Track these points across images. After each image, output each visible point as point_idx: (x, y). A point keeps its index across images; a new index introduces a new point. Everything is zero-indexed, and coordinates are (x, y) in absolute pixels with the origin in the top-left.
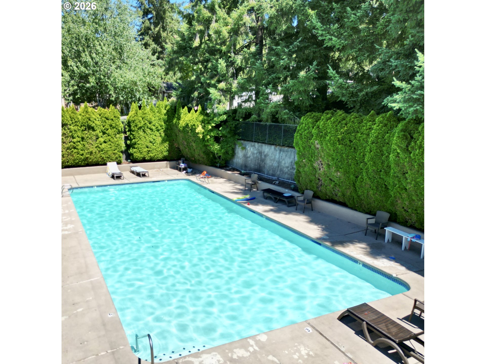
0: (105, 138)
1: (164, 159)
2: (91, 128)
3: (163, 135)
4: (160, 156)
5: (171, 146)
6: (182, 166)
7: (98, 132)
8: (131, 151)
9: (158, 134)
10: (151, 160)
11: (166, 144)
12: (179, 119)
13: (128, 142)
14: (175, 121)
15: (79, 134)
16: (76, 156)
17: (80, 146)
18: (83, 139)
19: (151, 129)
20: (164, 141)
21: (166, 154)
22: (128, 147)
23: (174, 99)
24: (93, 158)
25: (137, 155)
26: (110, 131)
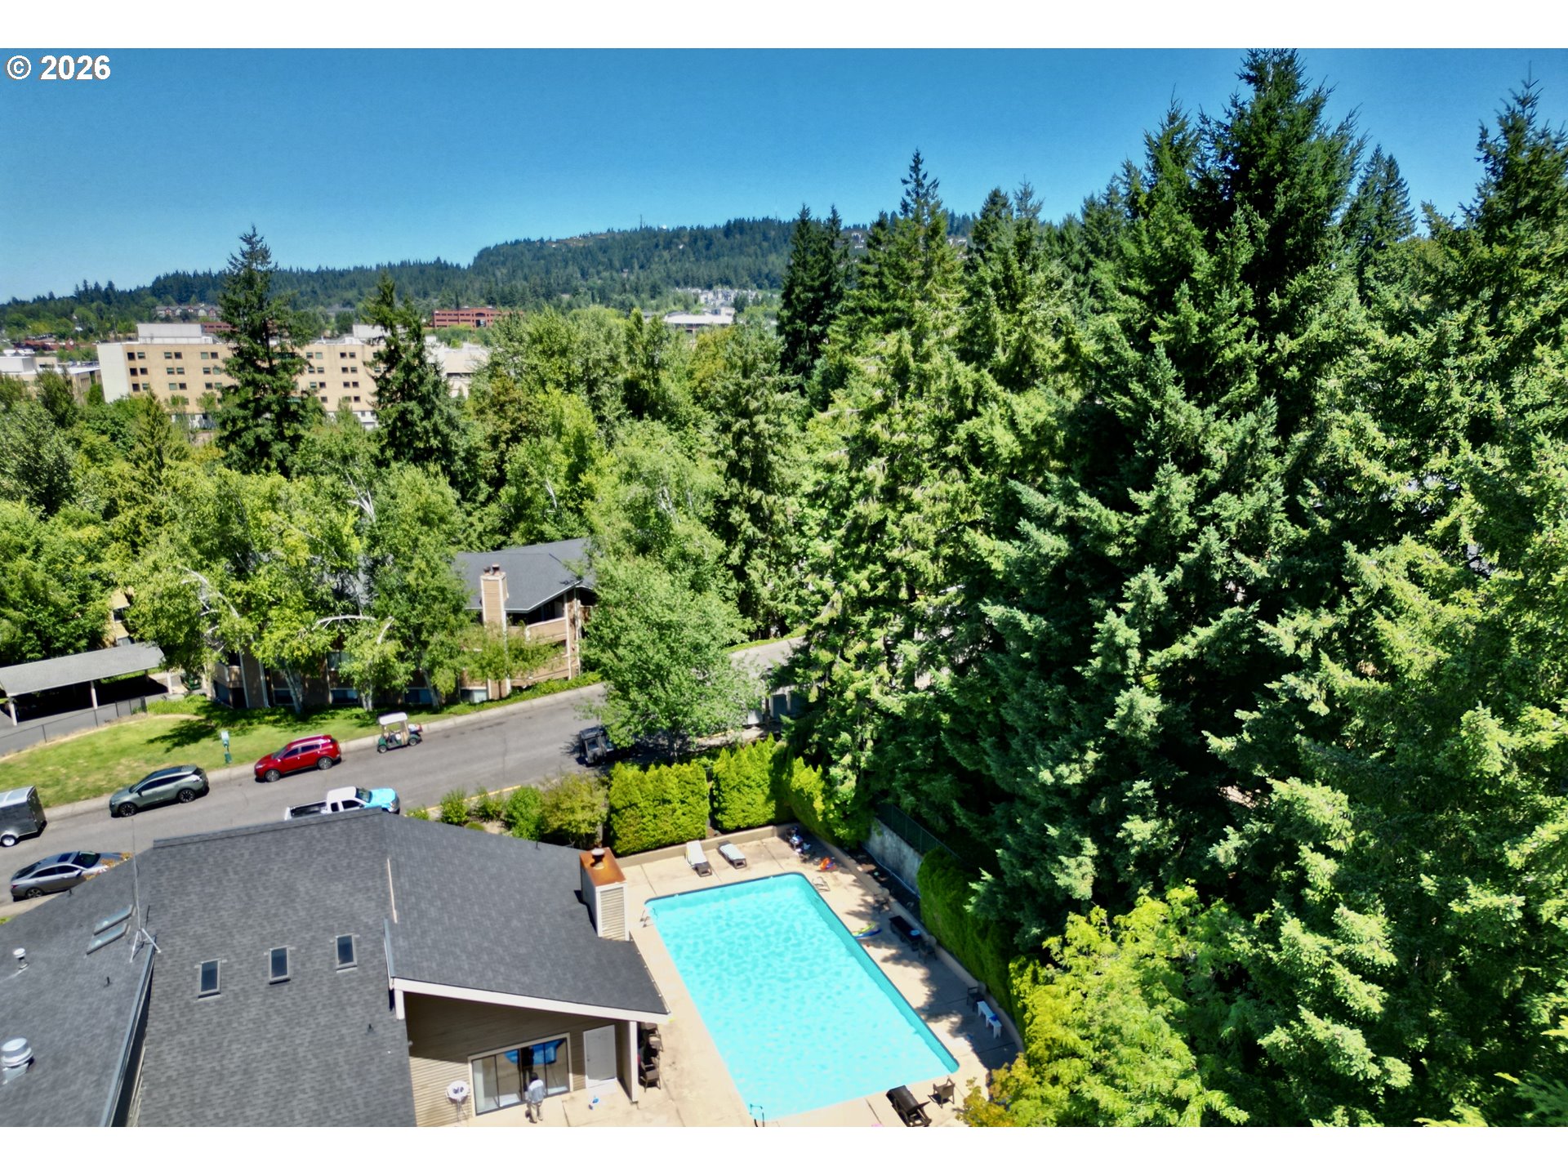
0: (686, 809)
1: (769, 823)
2: (665, 801)
3: (767, 791)
4: (763, 820)
5: (778, 806)
6: (796, 840)
7: (676, 805)
8: (719, 817)
9: (759, 791)
10: (749, 827)
11: (772, 805)
12: (791, 774)
13: (716, 805)
14: (784, 777)
15: (651, 811)
16: (645, 839)
17: (651, 826)
18: (655, 816)
19: (750, 787)
20: (769, 799)
21: (771, 816)
22: (715, 811)
23: (782, 743)
24: (667, 839)
25: (728, 824)
26: (691, 800)
